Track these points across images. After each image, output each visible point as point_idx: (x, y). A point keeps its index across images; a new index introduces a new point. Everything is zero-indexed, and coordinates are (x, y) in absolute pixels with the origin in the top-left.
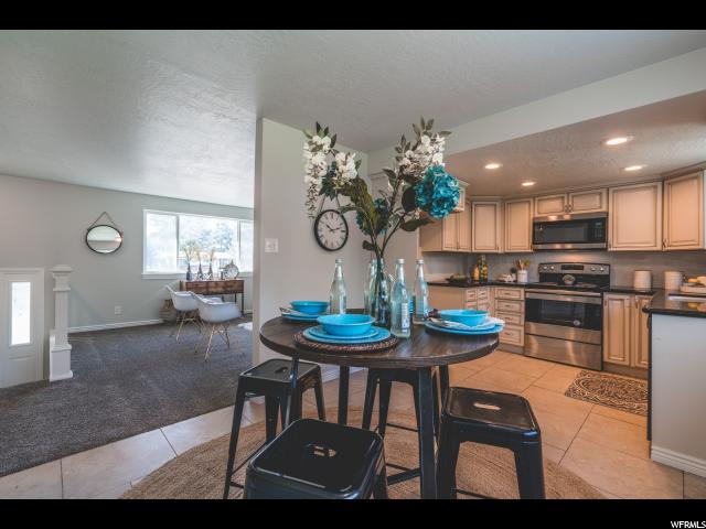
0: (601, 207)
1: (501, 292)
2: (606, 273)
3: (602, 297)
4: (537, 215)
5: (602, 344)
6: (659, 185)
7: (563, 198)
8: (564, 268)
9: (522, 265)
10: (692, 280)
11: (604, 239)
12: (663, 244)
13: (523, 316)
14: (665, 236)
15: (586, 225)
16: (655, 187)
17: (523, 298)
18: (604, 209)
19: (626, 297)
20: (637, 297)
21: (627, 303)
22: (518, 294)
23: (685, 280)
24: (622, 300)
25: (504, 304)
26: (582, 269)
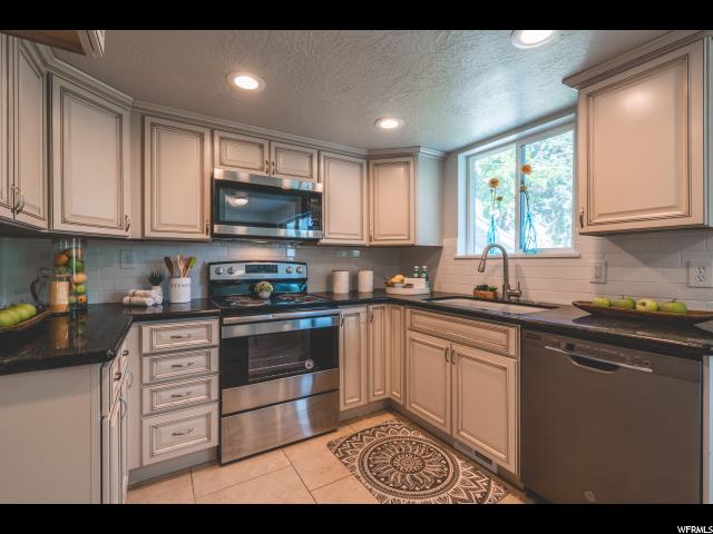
1: (160, 336)
2: (303, 275)
6: (365, 162)
7: (262, 146)
8: (249, 270)
12: (370, 237)
16: (361, 164)
17: (215, 341)
19: (361, 310)
21: (362, 318)
22: (205, 334)
25: (167, 364)
26: (276, 272)
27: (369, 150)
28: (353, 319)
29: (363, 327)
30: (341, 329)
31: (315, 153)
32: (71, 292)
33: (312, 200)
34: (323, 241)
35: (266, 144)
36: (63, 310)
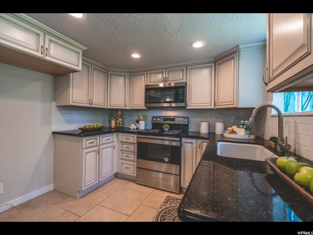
0: (183, 79)
1: (123, 137)
2: (186, 123)
3: (181, 141)
4: (148, 84)
5: (180, 175)
6: (213, 65)
7: (163, 72)
8: (165, 120)
9: (141, 118)
10: (229, 128)
11: (183, 100)
12: (215, 104)
13: (136, 155)
14: (216, 100)
15: (175, 90)
16: (211, 66)
17: (135, 142)
18: (184, 81)
19: (194, 141)
20: (200, 141)
21: (195, 144)
22: (133, 139)
23: (225, 129)
24: (192, 143)
25: (125, 146)
26: (174, 121)
27: (215, 58)
28: (190, 145)
29: (194, 150)
30: (182, 148)
31: (185, 68)
32: (116, 123)
33: (180, 90)
34: (188, 108)
35: (164, 71)
36: (114, 127)
